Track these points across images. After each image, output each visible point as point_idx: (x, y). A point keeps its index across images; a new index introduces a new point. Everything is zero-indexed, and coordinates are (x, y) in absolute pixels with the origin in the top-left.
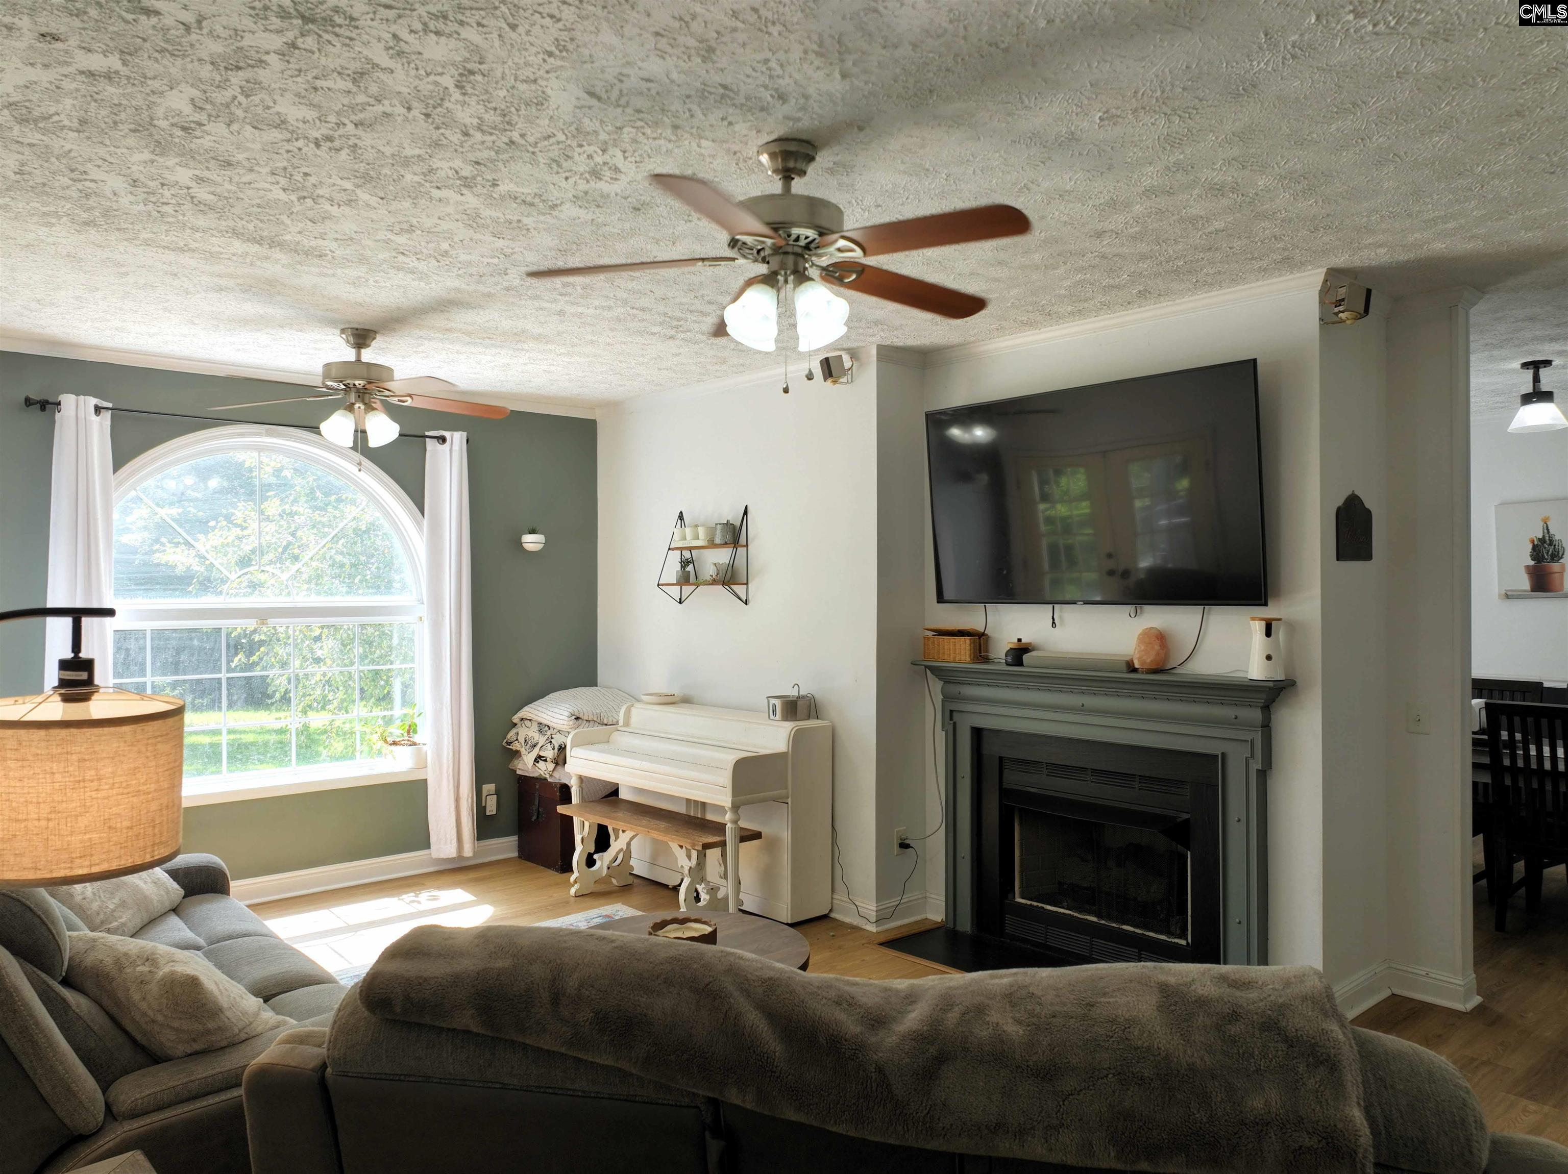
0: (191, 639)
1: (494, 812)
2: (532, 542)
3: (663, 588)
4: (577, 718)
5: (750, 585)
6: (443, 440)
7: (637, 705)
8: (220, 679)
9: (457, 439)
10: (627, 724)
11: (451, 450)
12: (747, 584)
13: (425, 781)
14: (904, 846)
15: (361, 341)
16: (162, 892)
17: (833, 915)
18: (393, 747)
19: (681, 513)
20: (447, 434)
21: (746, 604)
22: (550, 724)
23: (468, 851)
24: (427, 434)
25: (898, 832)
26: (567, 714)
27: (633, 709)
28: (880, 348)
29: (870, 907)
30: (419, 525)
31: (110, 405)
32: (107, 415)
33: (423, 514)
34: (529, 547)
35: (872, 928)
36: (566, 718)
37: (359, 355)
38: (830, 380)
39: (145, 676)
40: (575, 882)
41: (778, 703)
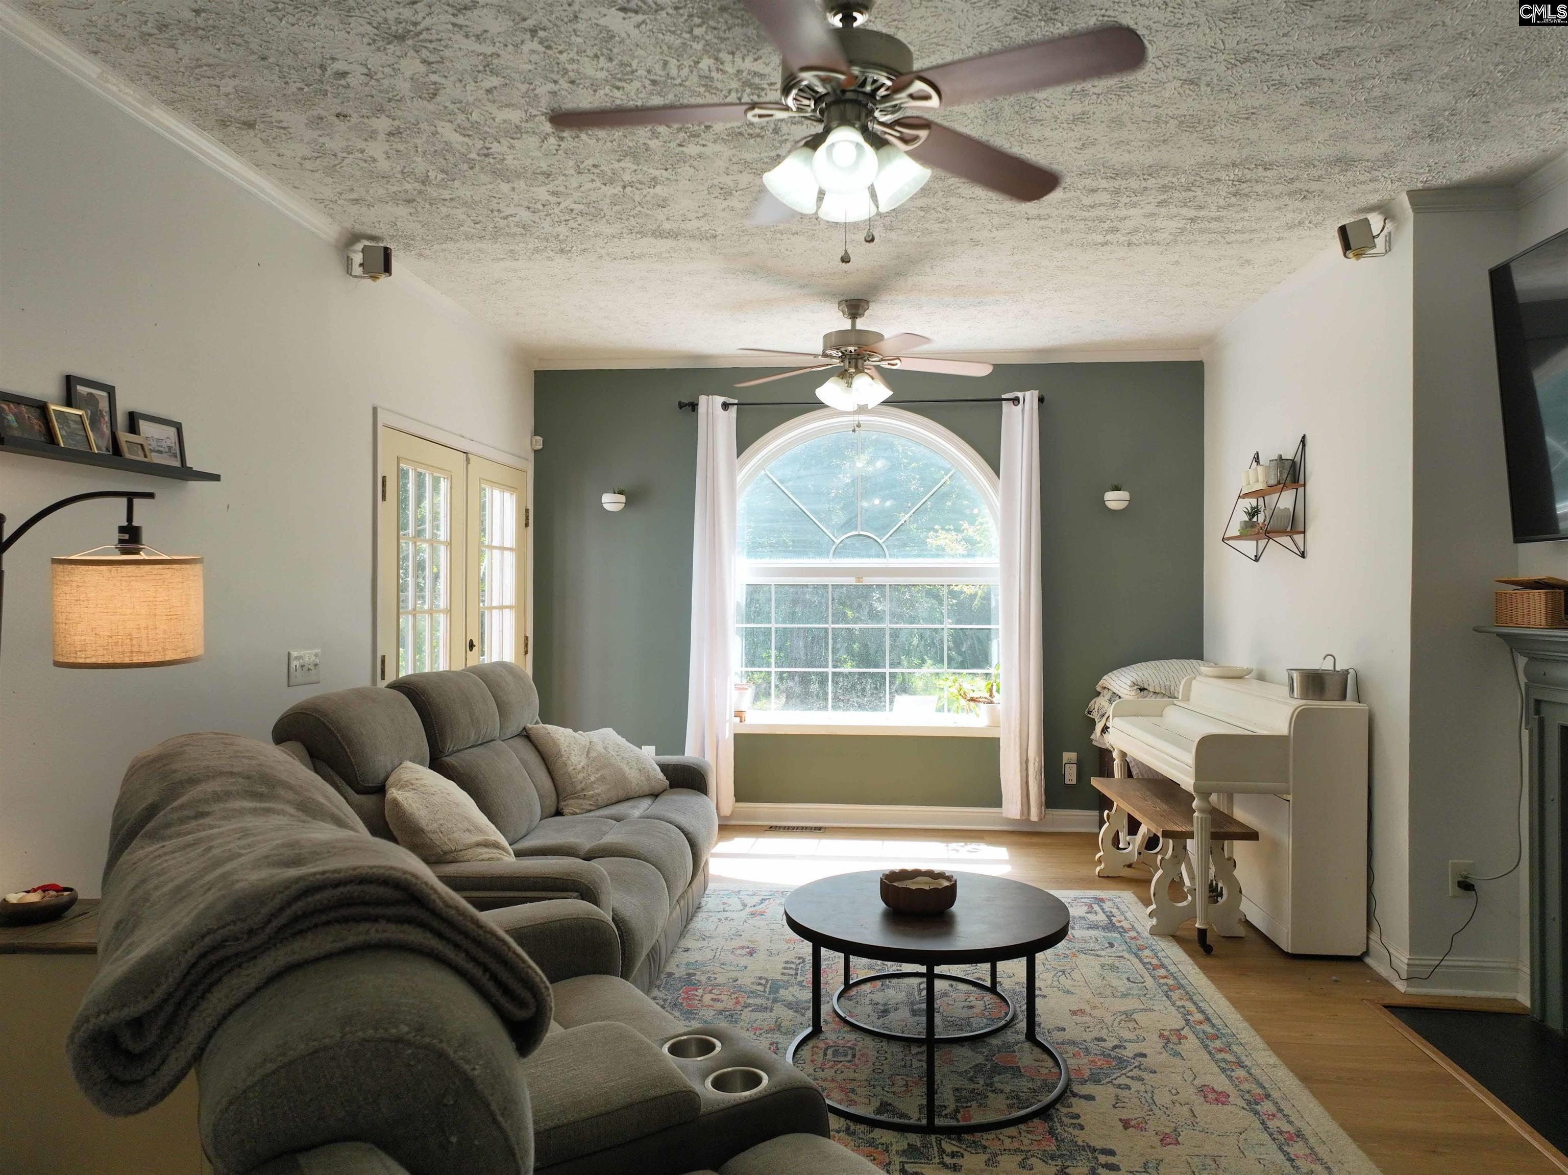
0: (804, 594)
1: (1074, 782)
2: (1115, 500)
3: (1230, 542)
4: (1142, 690)
5: (1308, 533)
6: (1016, 400)
7: (1198, 678)
8: (826, 629)
9: (1030, 397)
10: (1187, 698)
11: (1023, 410)
12: (1304, 532)
13: (998, 740)
14: (1466, 886)
15: (854, 311)
16: (643, 778)
17: (1368, 960)
18: (972, 704)
19: (1257, 453)
20: (1020, 395)
21: (1303, 555)
22: (1120, 694)
23: (1034, 817)
24: (1004, 396)
25: (1452, 863)
26: (1129, 683)
27: (1194, 682)
28: (1412, 194)
29: (1402, 958)
30: (994, 486)
31: (736, 401)
32: (734, 409)
33: (998, 476)
34: (1112, 505)
35: (1401, 986)
36: (1128, 688)
37: (854, 324)
38: (1350, 254)
39: (770, 622)
40: (1100, 861)
41: (1295, 675)
